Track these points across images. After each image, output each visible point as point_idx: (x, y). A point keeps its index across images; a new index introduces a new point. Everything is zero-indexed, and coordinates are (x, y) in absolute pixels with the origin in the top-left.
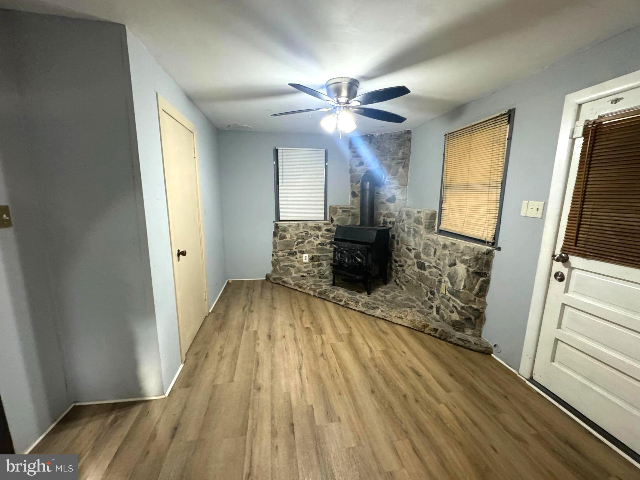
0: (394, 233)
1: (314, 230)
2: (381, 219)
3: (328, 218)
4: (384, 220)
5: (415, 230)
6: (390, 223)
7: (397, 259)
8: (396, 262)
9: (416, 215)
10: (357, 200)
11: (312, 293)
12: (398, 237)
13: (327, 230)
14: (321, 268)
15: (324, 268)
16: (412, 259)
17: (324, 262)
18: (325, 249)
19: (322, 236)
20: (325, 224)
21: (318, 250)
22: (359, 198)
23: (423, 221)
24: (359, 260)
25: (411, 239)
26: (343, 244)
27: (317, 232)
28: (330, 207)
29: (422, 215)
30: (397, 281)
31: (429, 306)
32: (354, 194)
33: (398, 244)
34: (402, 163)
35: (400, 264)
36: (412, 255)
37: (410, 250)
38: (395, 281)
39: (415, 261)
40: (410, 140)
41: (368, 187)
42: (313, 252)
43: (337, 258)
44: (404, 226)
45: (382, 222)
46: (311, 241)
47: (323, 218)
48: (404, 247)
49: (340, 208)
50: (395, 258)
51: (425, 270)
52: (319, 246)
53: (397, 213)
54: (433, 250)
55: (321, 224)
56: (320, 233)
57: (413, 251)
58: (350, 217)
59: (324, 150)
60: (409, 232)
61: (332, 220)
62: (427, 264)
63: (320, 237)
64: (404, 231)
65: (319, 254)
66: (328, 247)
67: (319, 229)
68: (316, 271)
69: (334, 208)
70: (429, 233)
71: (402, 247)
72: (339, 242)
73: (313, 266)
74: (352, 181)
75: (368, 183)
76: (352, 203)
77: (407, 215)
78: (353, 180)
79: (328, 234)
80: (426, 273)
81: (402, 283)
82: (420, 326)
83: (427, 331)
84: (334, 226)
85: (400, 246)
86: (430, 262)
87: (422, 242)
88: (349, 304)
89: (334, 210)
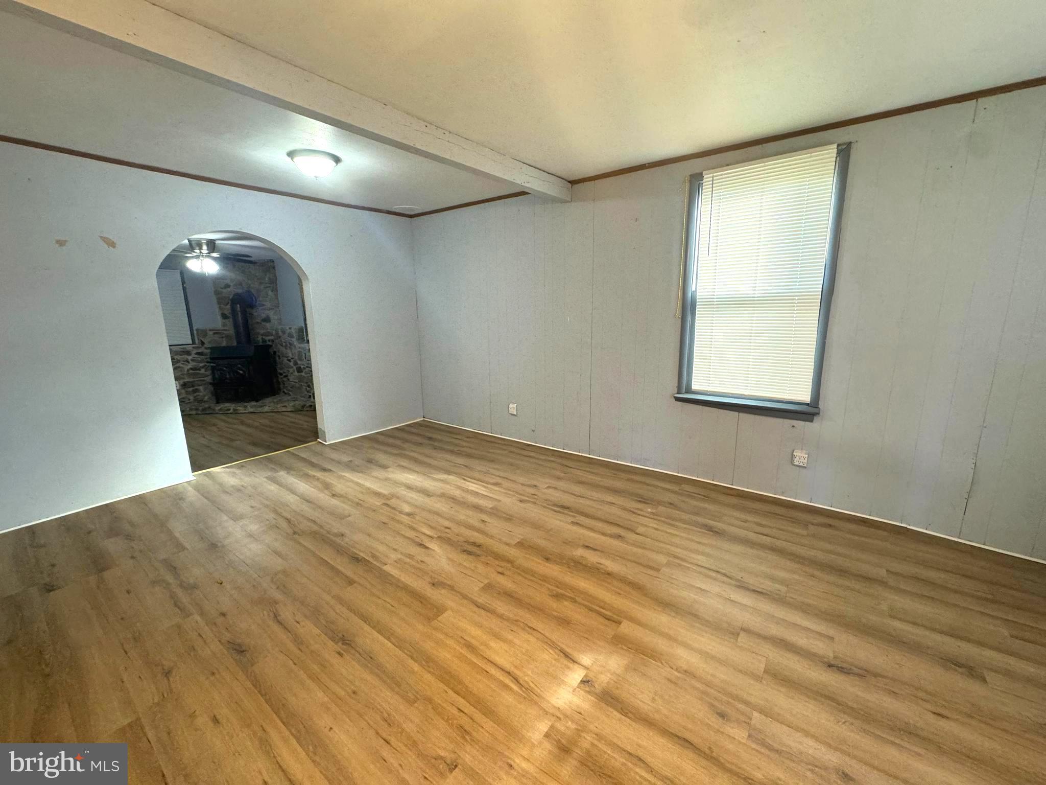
0: (275, 350)
1: (181, 355)
2: (260, 338)
3: (197, 341)
4: (262, 338)
5: (290, 344)
6: (269, 341)
7: (281, 372)
8: (281, 374)
9: (289, 331)
10: (229, 323)
11: (194, 412)
12: (279, 352)
13: (198, 354)
14: (197, 394)
15: (201, 394)
16: (292, 367)
17: (201, 388)
18: (199, 374)
19: (192, 360)
20: (193, 347)
21: (189, 375)
22: (231, 320)
23: (294, 335)
24: (241, 372)
25: (289, 351)
26: (221, 362)
27: (186, 357)
28: (197, 330)
29: (293, 331)
30: (285, 390)
31: (308, 396)
32: (224, 316)
33: (279, 358)
34: (269, 287)
35: (284, 374)
36: (292, 364)
37: (289, 361)
38: (284, 392)
39: (295, 367)
40: (274, 268)
41: (239, 309)
42: (183, 378)
43: (217, 376)
44: (281, 341)
45: (261, 341)
46: (179, 367)
47: (191, 342)
48: (285, 359)
49: (210, 330)
50: (279, 371)
51: (302, 372)
52: (191, 371)
53: (274, 332)
54: (304, 355)
55: (189, 348)
56: (190, 358)
57: (292, 360)
58: (224, 339)
59: (179, 271)
60: (286, 345)
61: (203, 343)
62: (302, 367)
63: (190, 362)
64: (282, 346)
65: (192, 380)
66: (203, 371)
67: (188, 353)
68: (192, 398)
69: (202, 331)
70: (300, 343)
71: (283, 361)
72: (217, 361)
73: (187, 393)
74: (219, 303)
75: (238, 306)
76: (224, 325)
77: (282, 332)
78: (220, 301)
79: (200, 358)
80: (303, 374)
81: (289, 391)
82: (300, 407)
83: (305, 409)
84: (206, 348)
85: (281, 360)
86: (303, 365)
87: (296, 352)
88: (237, 410)
89: (203, 333)
